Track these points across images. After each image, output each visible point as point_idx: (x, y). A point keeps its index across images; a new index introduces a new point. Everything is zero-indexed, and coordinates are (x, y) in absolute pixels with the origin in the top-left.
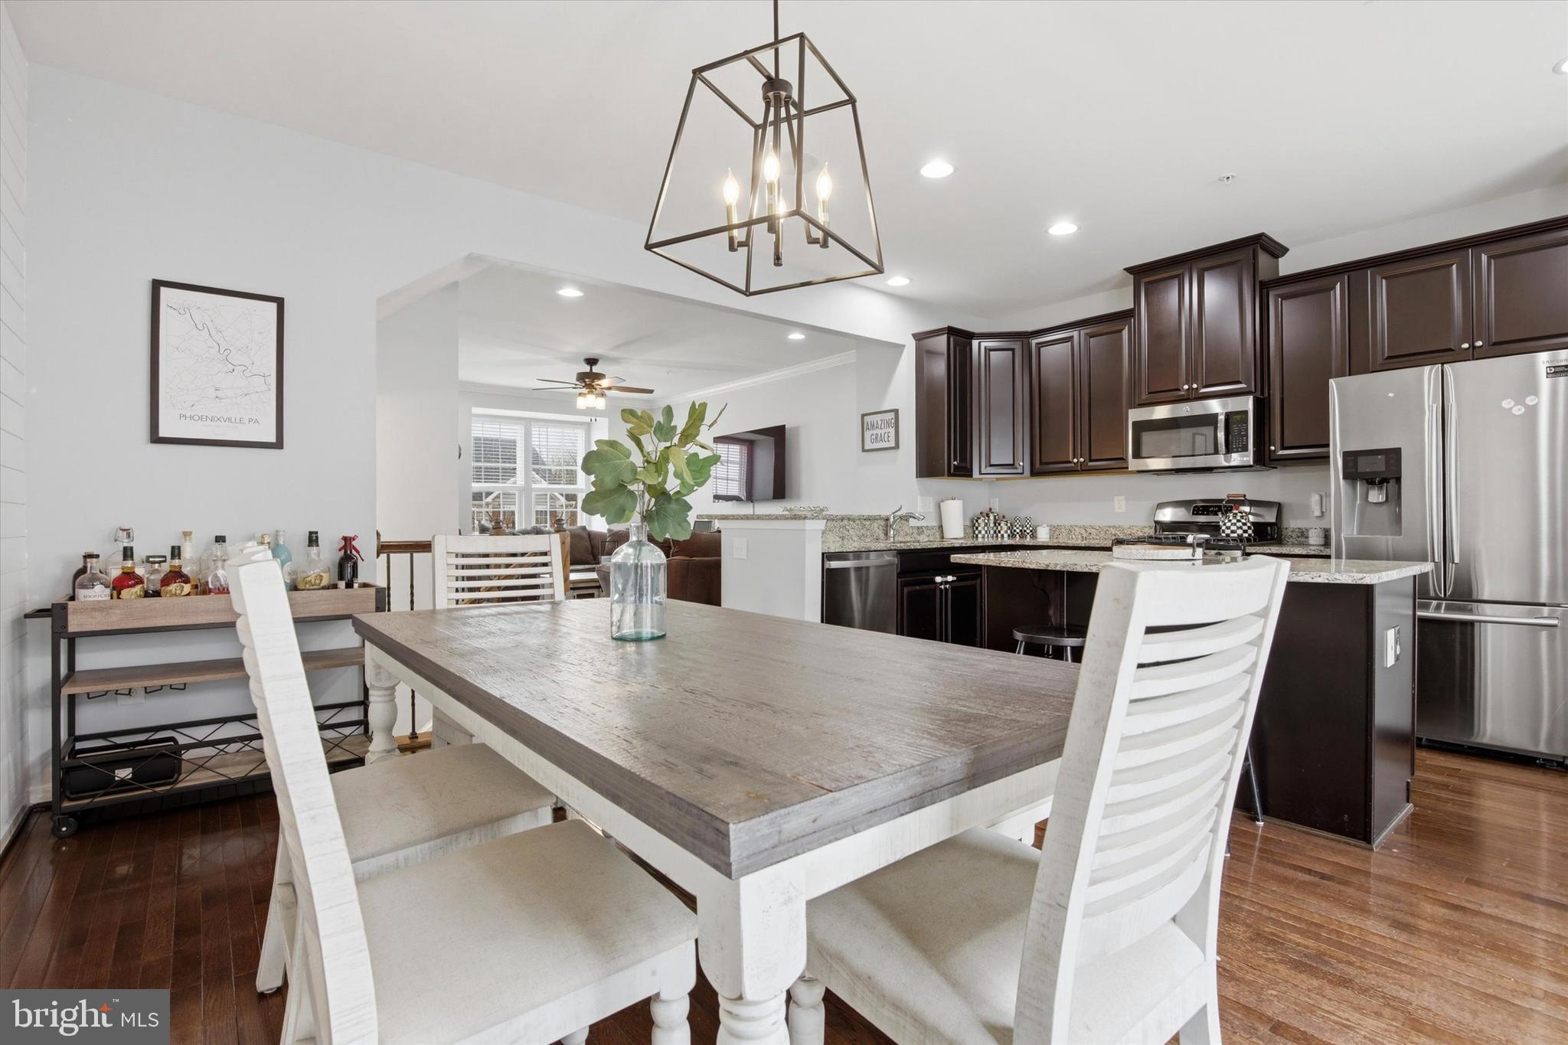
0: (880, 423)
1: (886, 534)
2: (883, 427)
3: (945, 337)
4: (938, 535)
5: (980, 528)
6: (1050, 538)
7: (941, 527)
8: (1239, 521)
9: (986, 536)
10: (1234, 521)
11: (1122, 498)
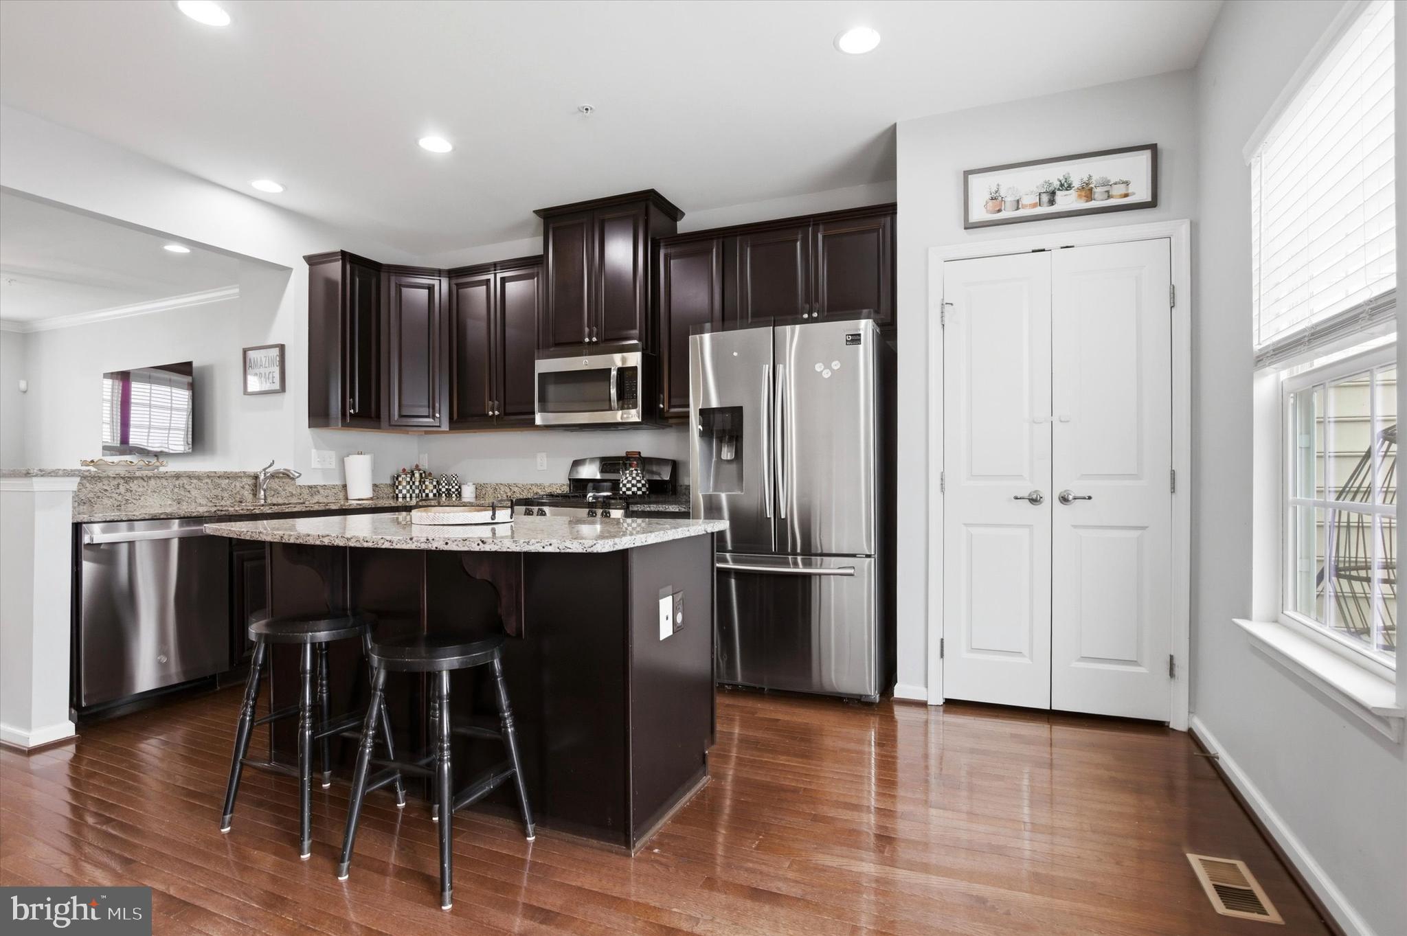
0: (264, 359)
1: (255, 495)
2: (267, 365)
3: (339, 264)
4: (341, 495)
5: (400, 487)
6: (476, 497)
7: (345, 486)
8: (633, 478)
9: (408, 495)
10: (630, 478)
11: (544, 454)
